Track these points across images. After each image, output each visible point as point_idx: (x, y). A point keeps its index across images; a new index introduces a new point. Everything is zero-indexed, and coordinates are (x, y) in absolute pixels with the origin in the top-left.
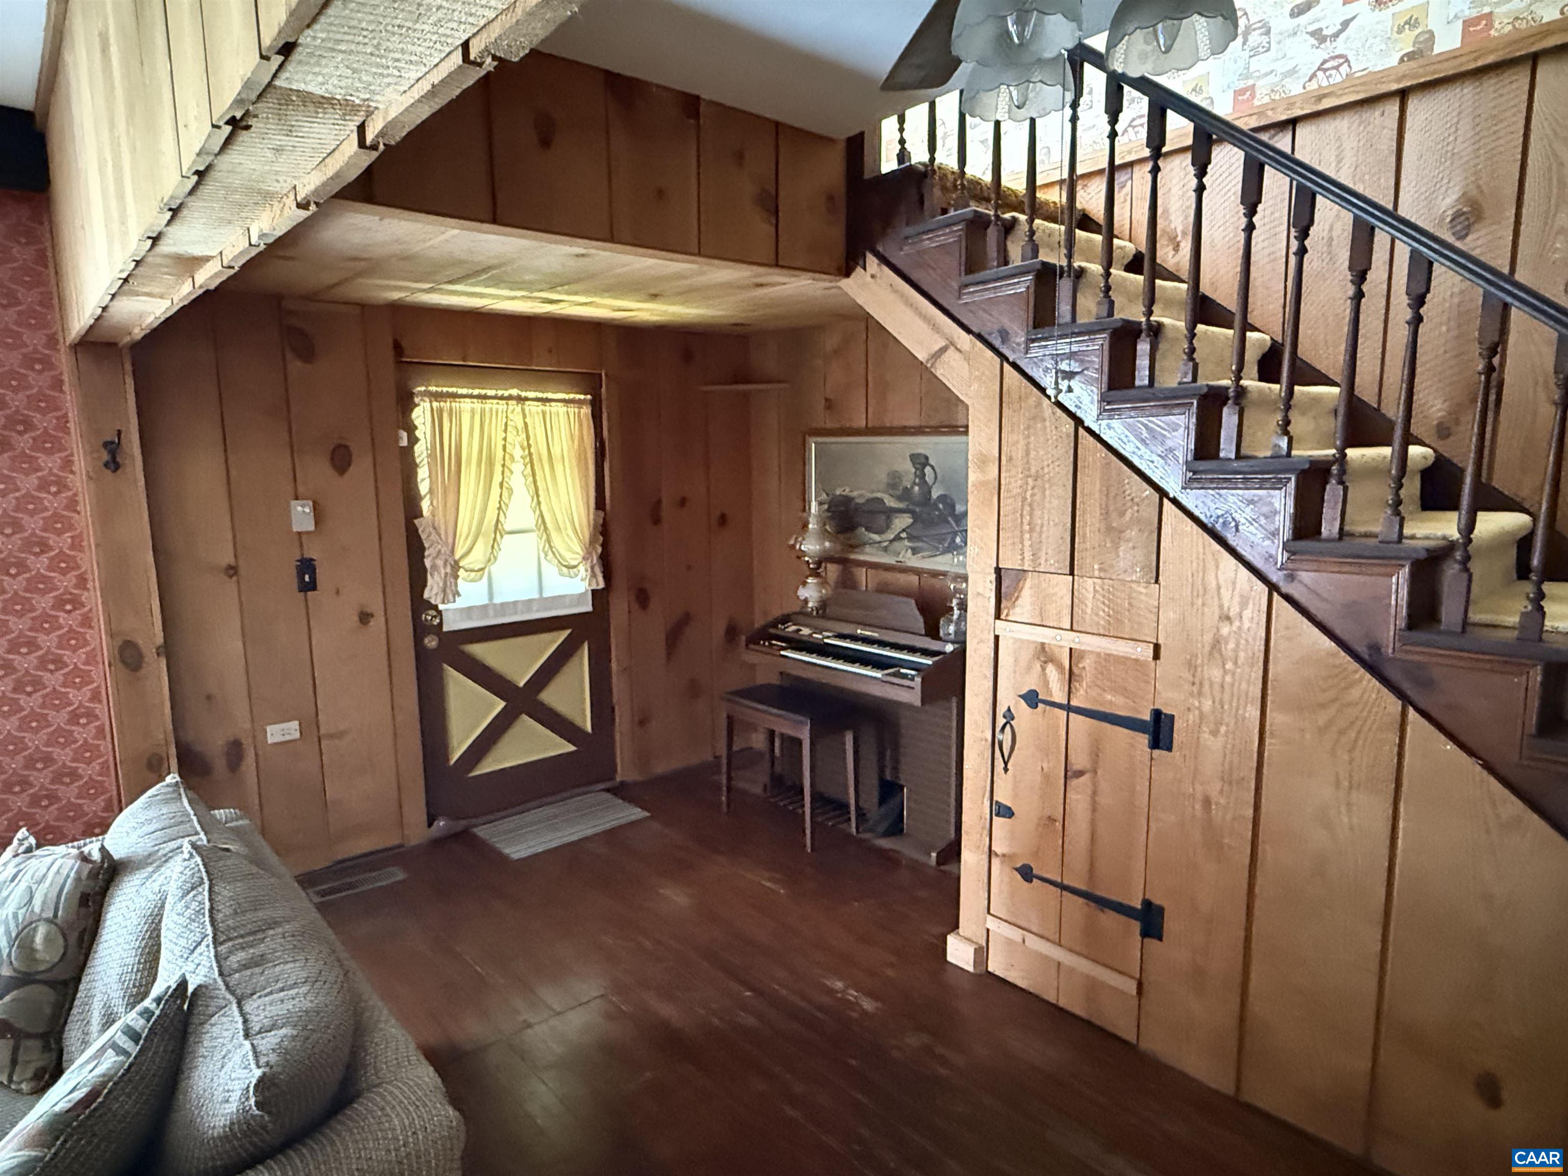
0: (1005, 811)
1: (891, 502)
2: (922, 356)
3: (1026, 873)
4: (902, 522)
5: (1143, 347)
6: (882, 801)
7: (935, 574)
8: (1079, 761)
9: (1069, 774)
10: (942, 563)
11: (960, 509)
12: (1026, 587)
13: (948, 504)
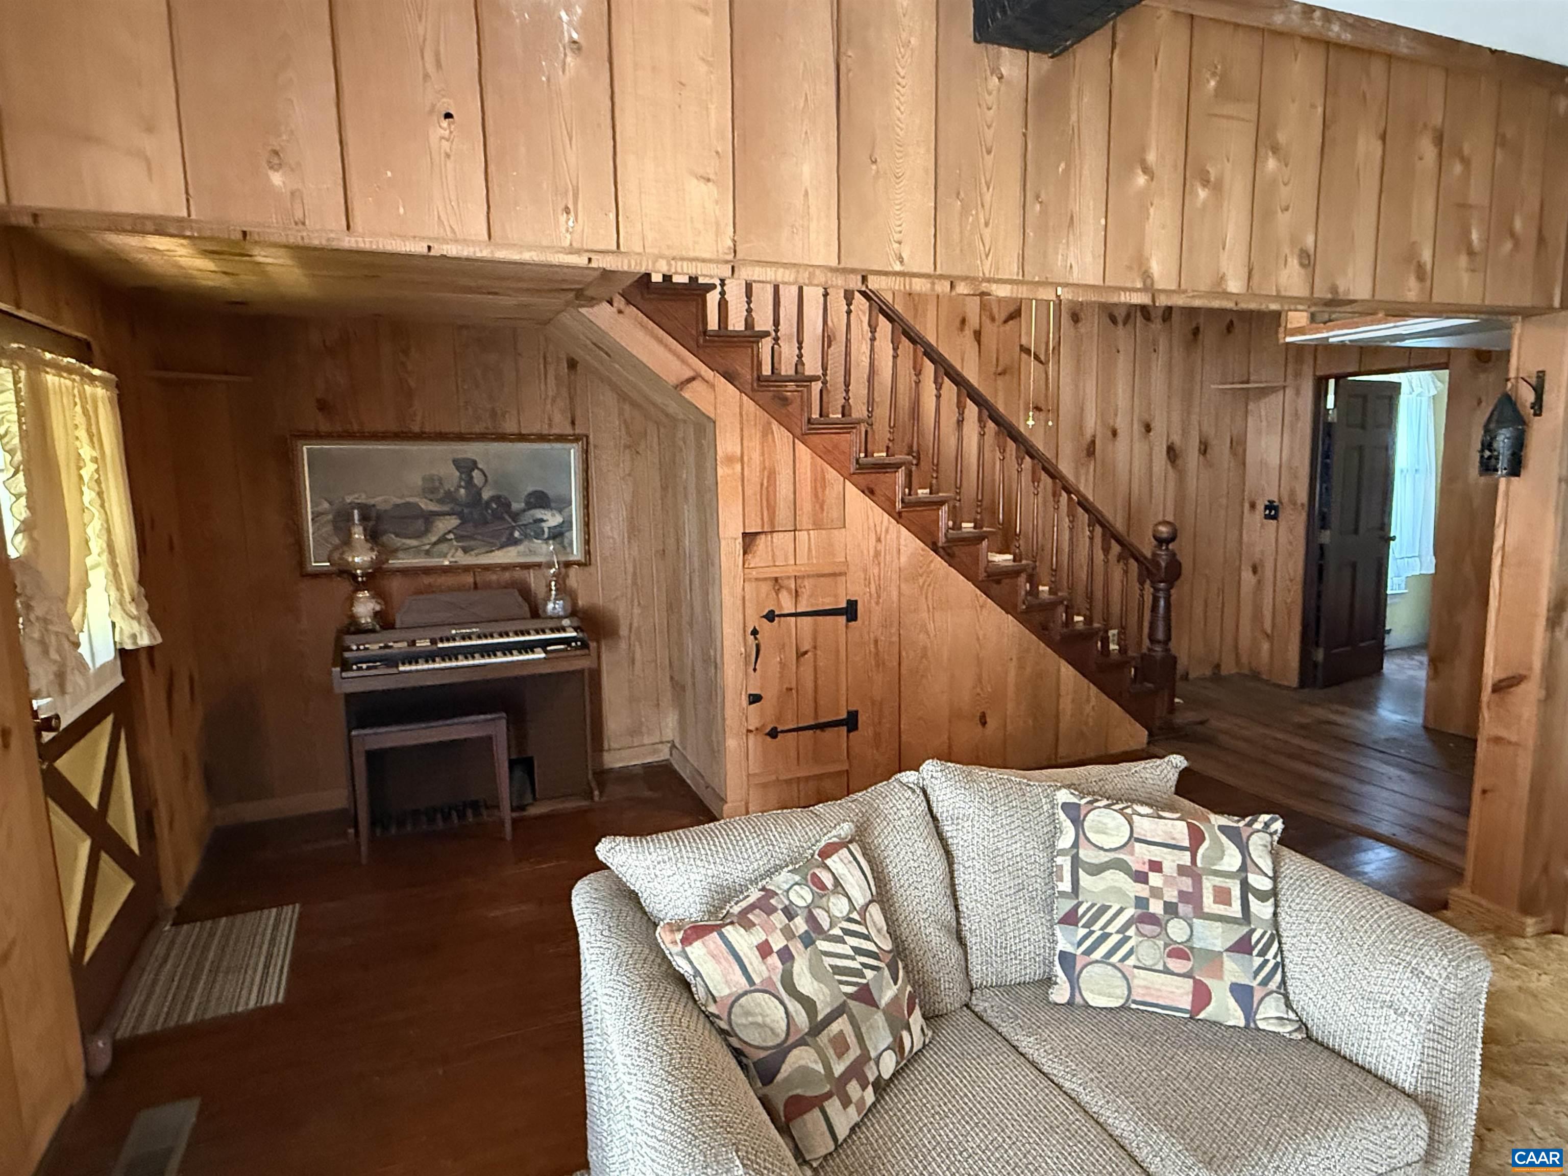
0: (756, 699)
1: (429, 506)
3: (774, 733)
4: (447, 524)
8: (805, 645)
9: (799, 655)
11: (516, 506)
12: (762, 541)
13: (503, 503)
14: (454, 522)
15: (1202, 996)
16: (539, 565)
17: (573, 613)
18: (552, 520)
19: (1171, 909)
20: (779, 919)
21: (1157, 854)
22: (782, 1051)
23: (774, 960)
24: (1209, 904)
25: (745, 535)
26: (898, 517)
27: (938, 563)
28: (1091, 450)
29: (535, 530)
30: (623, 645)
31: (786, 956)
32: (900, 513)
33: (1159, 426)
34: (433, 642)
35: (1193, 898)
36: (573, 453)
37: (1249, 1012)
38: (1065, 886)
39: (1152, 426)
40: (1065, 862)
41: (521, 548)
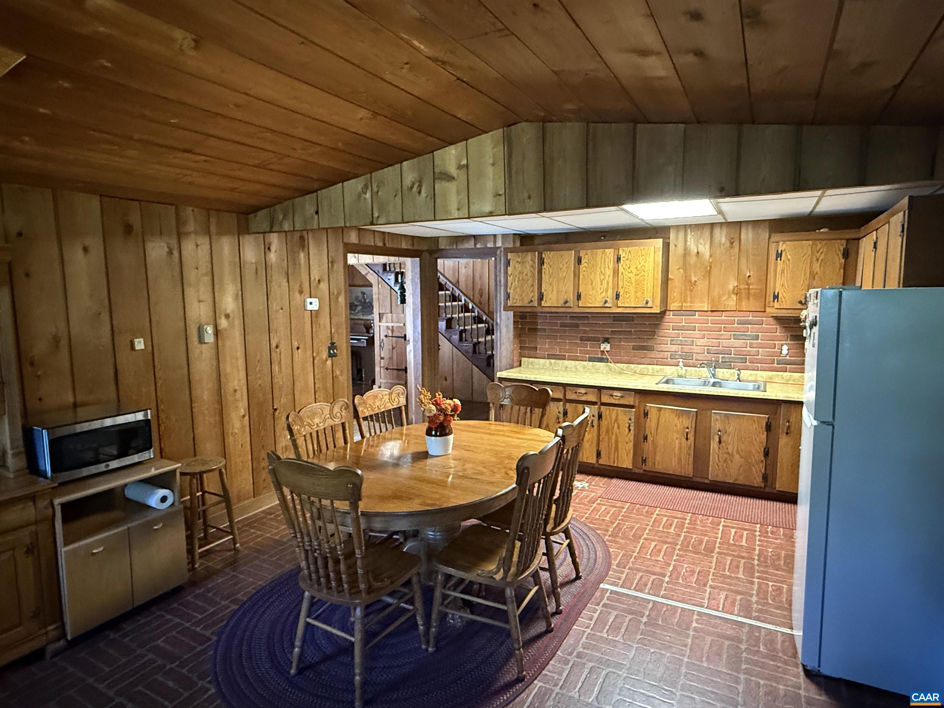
0: (382, 358)
1: (356, 303)
2: (364, 274)
3: (387, 369)
4: (359, 308)
5: (400, 276)
6: (357, 374)
7: (368, 320)
8: (394, 346)
9: (393, 348)
10: (369, 317)
12: (384, 316)
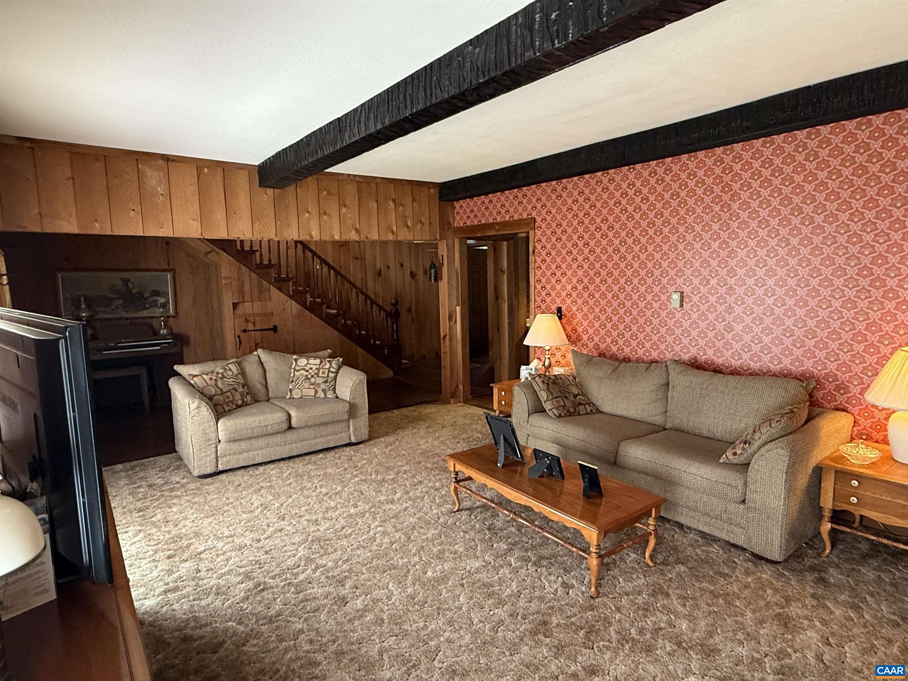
1: (111, 295)
4: (118, 302)
11: (146, 295)
12: (240, 306)
13: (141, 294)
14: (121, 301)
15: (316, 392)
16: (157, 317)
17: (171, 333)
18: (162, 300)
19: (312, 376)
20: (215, 374)
21: (312, 366)
22: (214, 395)
23: (213, 381)
24: (320, 374)
25: (233, 303)
26: (291, 297)
27: (307, 313)
28: (379, 273)
29: (155, 304)
30: (192, 347)
31: (216, 380)
32: (292, 296)
33: (406, 265)
34: (116, 344)
35: (317, 374)
36: (169, 276)
37: (325, 395)
38: (292, 375)
39: (404, 264)
40: (292, 370)
41: (148, 311)
